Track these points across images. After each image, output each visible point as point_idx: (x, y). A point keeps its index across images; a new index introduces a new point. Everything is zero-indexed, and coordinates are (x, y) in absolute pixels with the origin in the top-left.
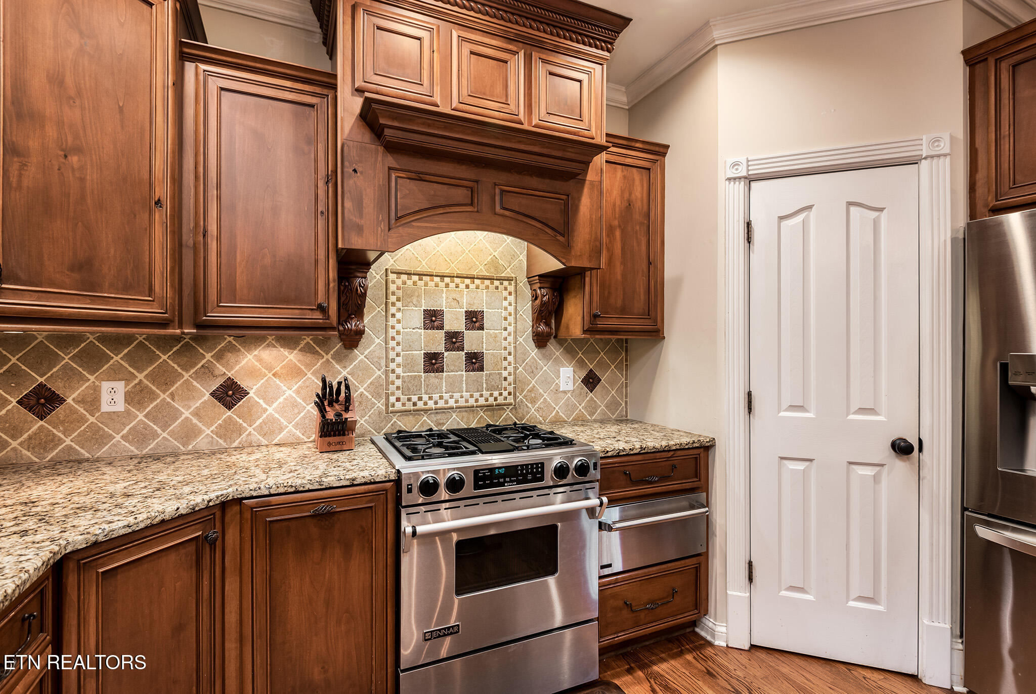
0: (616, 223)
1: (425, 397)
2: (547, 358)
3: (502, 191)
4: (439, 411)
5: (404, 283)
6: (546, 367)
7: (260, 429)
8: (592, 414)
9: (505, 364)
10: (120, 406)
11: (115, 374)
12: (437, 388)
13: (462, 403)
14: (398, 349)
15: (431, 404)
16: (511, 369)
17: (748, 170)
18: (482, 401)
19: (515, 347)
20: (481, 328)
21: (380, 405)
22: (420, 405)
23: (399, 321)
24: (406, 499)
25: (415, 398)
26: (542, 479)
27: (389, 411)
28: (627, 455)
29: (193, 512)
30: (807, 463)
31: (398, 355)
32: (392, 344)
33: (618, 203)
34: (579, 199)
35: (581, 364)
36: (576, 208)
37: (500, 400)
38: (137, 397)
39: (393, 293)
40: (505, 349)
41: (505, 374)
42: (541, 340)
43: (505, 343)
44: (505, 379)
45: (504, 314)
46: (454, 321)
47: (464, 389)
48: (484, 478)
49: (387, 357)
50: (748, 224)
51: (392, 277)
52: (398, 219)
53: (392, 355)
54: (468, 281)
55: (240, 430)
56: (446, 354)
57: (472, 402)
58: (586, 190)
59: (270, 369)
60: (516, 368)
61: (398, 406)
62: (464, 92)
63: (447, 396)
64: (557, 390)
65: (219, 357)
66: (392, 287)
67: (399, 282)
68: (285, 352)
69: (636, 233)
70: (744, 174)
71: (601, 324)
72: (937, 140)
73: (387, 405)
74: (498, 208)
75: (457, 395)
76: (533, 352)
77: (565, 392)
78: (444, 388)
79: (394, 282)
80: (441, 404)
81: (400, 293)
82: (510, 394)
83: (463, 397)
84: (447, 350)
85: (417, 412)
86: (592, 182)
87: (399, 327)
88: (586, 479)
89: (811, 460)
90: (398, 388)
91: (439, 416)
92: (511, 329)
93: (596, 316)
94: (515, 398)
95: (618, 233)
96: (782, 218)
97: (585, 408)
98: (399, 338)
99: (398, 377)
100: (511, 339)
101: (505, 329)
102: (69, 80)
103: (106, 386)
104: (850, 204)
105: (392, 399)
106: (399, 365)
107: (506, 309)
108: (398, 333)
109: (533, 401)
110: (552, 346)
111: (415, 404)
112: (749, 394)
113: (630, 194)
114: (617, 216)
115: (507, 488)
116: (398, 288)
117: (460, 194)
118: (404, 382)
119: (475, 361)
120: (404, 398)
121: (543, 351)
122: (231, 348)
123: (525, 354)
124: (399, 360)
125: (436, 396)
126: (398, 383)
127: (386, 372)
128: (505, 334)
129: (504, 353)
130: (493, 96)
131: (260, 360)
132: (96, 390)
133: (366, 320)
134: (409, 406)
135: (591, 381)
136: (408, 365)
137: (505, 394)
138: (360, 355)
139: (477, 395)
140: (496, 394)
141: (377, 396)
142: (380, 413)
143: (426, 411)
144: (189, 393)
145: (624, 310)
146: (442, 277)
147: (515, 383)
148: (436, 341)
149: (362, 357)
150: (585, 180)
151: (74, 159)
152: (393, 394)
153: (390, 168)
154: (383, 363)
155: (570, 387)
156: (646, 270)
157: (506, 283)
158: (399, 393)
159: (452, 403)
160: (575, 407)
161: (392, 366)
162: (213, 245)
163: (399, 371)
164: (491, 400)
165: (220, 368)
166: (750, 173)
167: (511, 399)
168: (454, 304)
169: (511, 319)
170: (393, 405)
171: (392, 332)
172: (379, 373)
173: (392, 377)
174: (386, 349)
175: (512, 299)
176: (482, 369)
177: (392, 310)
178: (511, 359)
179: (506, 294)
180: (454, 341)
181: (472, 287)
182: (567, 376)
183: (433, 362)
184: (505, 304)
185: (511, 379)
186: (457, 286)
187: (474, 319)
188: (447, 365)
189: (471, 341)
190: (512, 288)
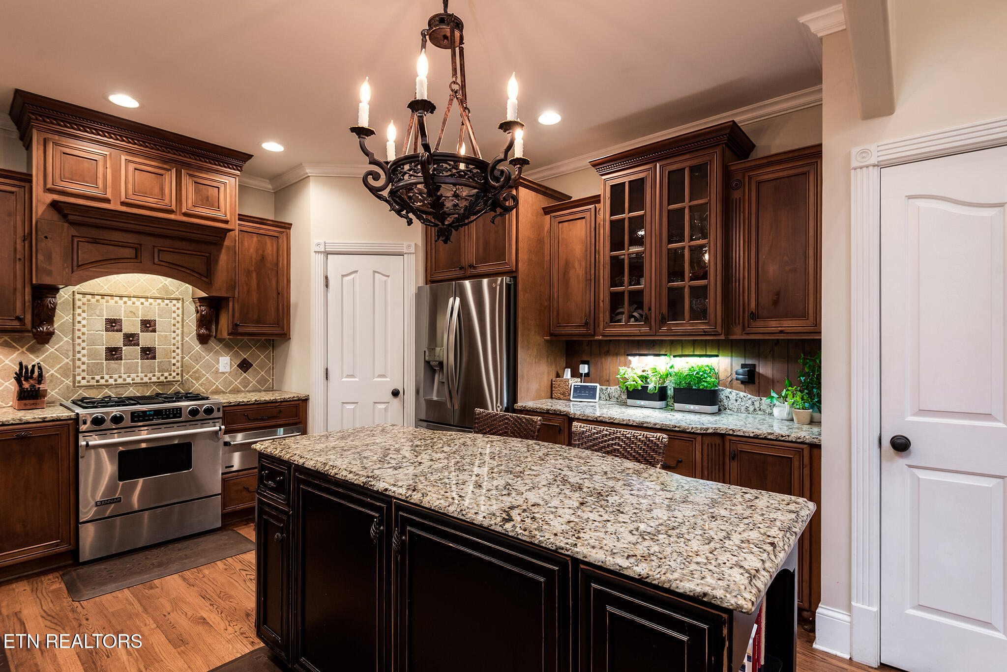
0: (253, 268)
1: (107, 377)
2: (209, 350)
3: (159, 250)
4: (117, 386)
5: (89, 301)
6: (208, 357)
8: (245, 387)
9: (174, 354)
12: (117, 371)
13: (138, 380)
14: (84, 345)
15: (111, 381)
16: (179, 358)
17: (325, 248)
18: (154, 379)
19: (182, 344)
20: (154, 331)
21: (68, 382)
22: (102, 382)
23: (84, 326)
24: (82, 428)
25: (98, 377)
27: (75, 386)
28: (245, 405)
30: (355, 405)
31: (83, 349)
32: (78, 341)
33: (254, 256)
34: (218, 256)
35: (237, 354)
36: (217, 261)
37: (170, 378)
39: (79, 307)
40: (174, 345)
41: (174, 361)
42: (203, 339)
43: (173, 341)
44: (174, 365)
45: (173, 322)
46: (131, 326)
47: (140, 371)
48: (139, 416)
49: (74, 350)
50: (326, 278)
51: (77, 296)
52: (79, 266)
53: (78, 348)
54: (143, 300)
56: (124, 348)
57: (146, 380)
58: (223, 251)
60: (183, 358)
61: (84, 382)
62: (130, 192)
63: (124, 376)
64: (217, 372)
66: (78, 303)
67: (85, 300)
69: (268, 275)
70: (323, 250)
71: (240, 330)
72: (409, 246)
73: (74, 382)
74: (156, 260)
75: (133, 376)
76: (197, 347)
77: (223, 373)
78: (122, 371)
79: (79, 300)
80: (120, 381)
81: (85, 307)
82: (178, 374)
83: (139, 376)
84: (125, 345)
85: (100, 387)
86: (228, 248)
87: (84, 330)
88: (211, 416)
89: (357, 403)
90: (83, 371)
91: (118, 390)
92: (179, 332)
93: (237, 325)
94: (182, 377)
95: (254, 275)
97: (240, 383)
98: (84, 337)
99: (83, 363)
100: (179, 338)
101: (174, 332)
104: (375, 272)
105: (78, 378)
106: (84, 356)
107: (174, 318)
108: (83, 334)
109: (197, 379)
110: (212, 343)
111: (98, 381)
112: (327, 369)
113: (263, 251)
114: (253, 264)
115: (155, 422)
116: (84, 304)
117: (128, 252)
118: (88, 366)
119: (148, 353)
120: (88, 377)
121: (206, 346)
123: (191, 348)
124: (84, 352)
125: (116, 376)
126: (84, 367)
127: (73, 360)
128: (174, 335)
129: (173, 347)
130: (152, 195)
133: (56, 326)
134: (93, 383)
135: (245, 366)
136: (92, 355)
137: (174, 374)
138: (50, 349)
139: (150, 375)
140: (166, 374)
141: (66, 376)
142: (68, 387)
143: (107, 386)
145: (259, 321)
146: (121, 297)
147: (182, 367)
148: (117, 339)
149: (52, 350)
150: (221, 245)
152: (79, 375)
153: (73, 236)
154: (71, 354)
155: (228, 369)
156: (275, 297)
157: (174, 302)
158: (84, 374)
159: (129, 380)
160: (231, 383)
161: (78, 356)
163: (84, 359)
164: (162, 379)
166: (326, 250)
167: (179, 378)
168: (130, 314)
169: (179, 325)
170: (79, 382)
171: (78, 334)
172: (66, 360)
173: (78, 363)
174: (74, 345)
175: (180, 312)
176: (154, 358)
177: (79, 318)
178: (179, 351)
179: (174, 309)
180: (131, 339)
181: (146, 304)
182: (225, 363)
183: (113, 353)
184: (174, 315)
185: (179, 364)
186: (134, 303)
187: (148, 325)
188: (125, 355)
189: (145, 339)
190: (179, 305)
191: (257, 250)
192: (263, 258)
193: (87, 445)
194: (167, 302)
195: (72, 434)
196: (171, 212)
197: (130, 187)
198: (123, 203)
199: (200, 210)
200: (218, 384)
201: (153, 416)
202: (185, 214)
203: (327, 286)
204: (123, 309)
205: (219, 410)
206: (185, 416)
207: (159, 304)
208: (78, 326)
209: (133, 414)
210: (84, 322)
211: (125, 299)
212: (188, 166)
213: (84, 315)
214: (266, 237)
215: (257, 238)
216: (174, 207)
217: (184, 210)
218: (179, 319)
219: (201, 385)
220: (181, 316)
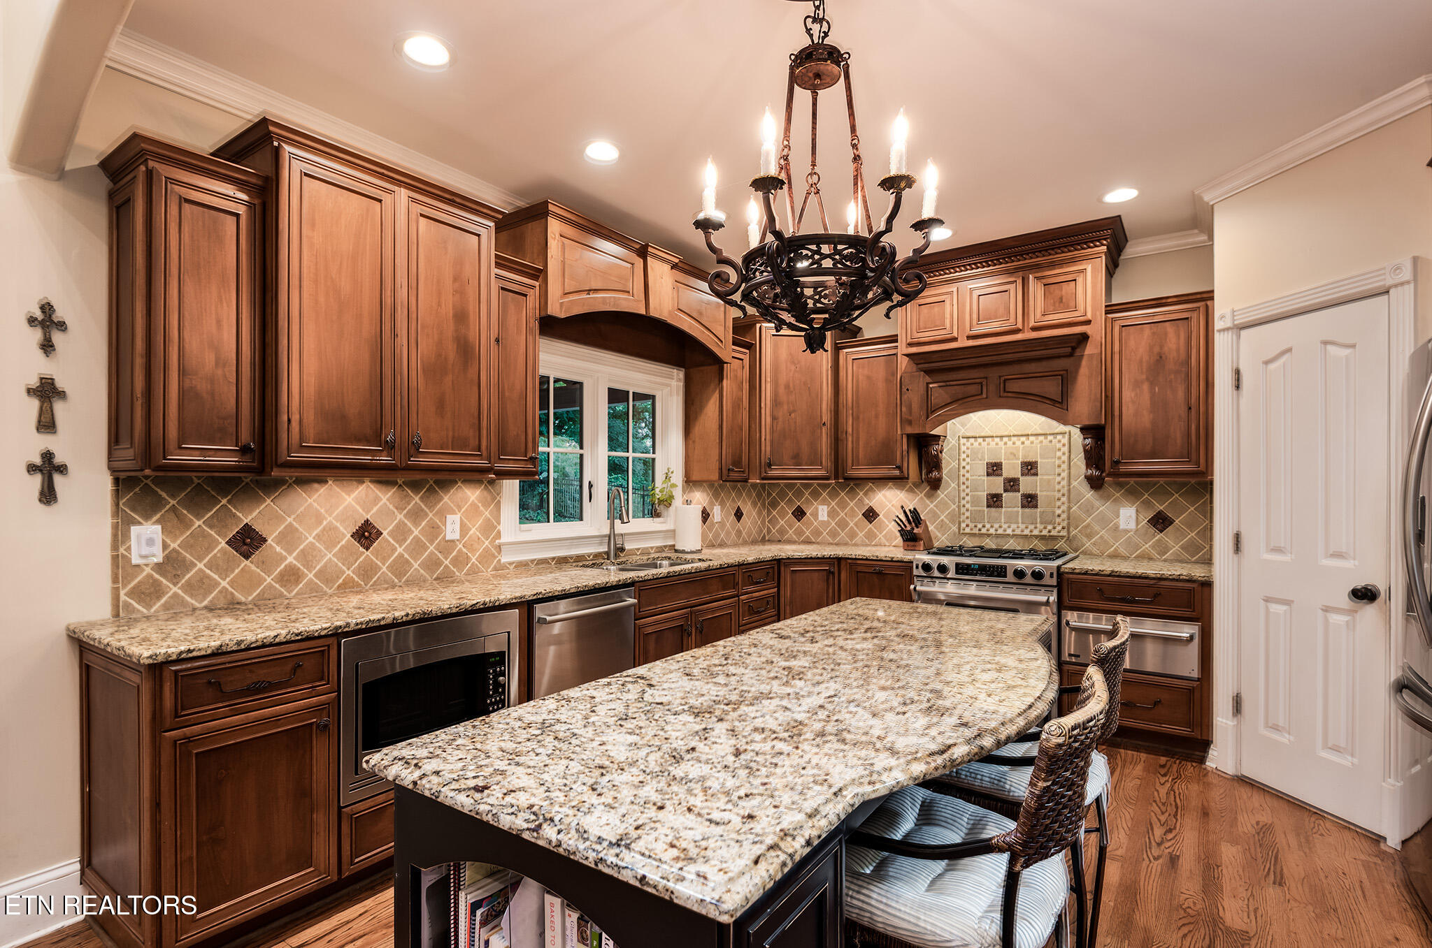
1: (988, 525)
2: (1107, 498)
4: (998, 536)
5: (972, 444)
6: (1103, 508)
7: (885, 536)
8: (1161, 555)
9: (1058, 503)
10: (826, 518)
11: (824, 502)
12: (998, 520)
13: (1018, 532)
14: (968, 491)
15: (992, 531)
16: (1064, 508)
17: (1234, 320)
18: (1036, 532)
19: (1069, 491)
20: (1036, 474)
21: (955, 528)
22: (984, 531)
23: (968, 472)
24: (915, 572)
31: (967, 495)
32: (963, 487)
33: (1146, 358)
34: (1077, 371)
35: (1147, 504)
37: (1054, 533)
38: (832, 514)
39: (964, 452)
40: (1059, 491)
41: (1058, 511)
42: (1095, 483)
43: (1057, 487)
44: (1059, 515)
45: (1057, 462)
46: (1012, 469)
47: (1020, 521)
49: (959, 496)
53: (963, 495)
54: (1023, 439)
55: (875, 536)
56: (1005, 494)
57: (1027, 532)
58: (1084, 362)
59: (890, 502)
60: (1069, 508)
61: (968, 530)
62: (975, 322)
63: (1005, 526)
64: (1116, 528)
65: (866, 494)
66: (963, 448)
67: (968, 444)
68: (898, 492)
69: (1171, 381)
70: (1229, 324)
71: (1123, 468)
73: (959, 530)
75: (1014, 526)
76: (1089, 494)
77: (1127, 531)
78: (1003, 520)
79: (964, 444)
80: (1000, 531)
81: (969, 452)
82: (1063, 528)
83: (1019, 528)
84: (1005, 491)
85: (983, 536)
86: (1091, 356)
87: (968, 475)
89: (1292, 603)
90: (967, 518)
91: (999, 540)
92: (1065, 475)
94: (1069, 532)
95: (1145, 387)
96: (1267, 363)
97: (1152, 546)
98: (968, 483)
99: (967, 510)
100: (1064, 483)
101: (1059, 475)
102: (791, 385)
103: (820, 507)
104: (1325, 342)
105: (963, 525)
106: (968, 502)
107: (1059, 458)
108: (967, 479)
109: (1089, 536)
110: (1108, 488)
111: (980, 529)
112: (1237, 534)
114: (1144, 370)
116: (968, 448)
118: (971, 514)
119: (1030, 501)
120: (972, 525)
121: (1101, 492)
122: (871, 489)
123: (1081, 496)
124: (968, 498)
125: (996, 526)
126: (968, 514)
127: (959, 507)
128: (1058, 479)
129: (1058, 495)
130: (996, 317)
131: (885, 497)
132: (817, 509)
133: (945, 471)
134: (976, 530)
135: (1160, 522)
136: (975, 502)
137: (1059, 527)
138: (941, 494)
139: (1031, 527)
140: (1050, 527)
141: (953, 522)
142: (955, 534)
143: (989, 535)
144: (852, 514)
145: (1154, 454)
146: (1001, 437)
147: (1069, 519)
148: (997, 485)
149: (943, 496)
151: (793, 415)
152: (964, 522)
153: (928, 382)
154: (957, 500)
155: (1132, 526)
157: (1058, 437)
158: (968, 522)
159: (1009, 531)
161: (963, 502)
162: (850, 439)
163: (968, 506)
164: (1045, 533)
165: (867, 501)
166: (1236, 322)
167: (1064, 533)
168: (1012, 457)
169: (1065, 466)
170: (964, 529)
171: (962, 479)
172: (954, 507)
173: (963, 510)
174: (959, 491)
175: (1066, 449)
176: (1036, 507)
177: (963, 464)
178: (1064, 499)
179: (1059, 446)
180: (1012, 485)
181: (1027, 443)
182: (1128, 516)
183: (994, 501)
184: (1059, 454)
185: (1064, 516)
186: (1014, 443)
187: (1030, 468)
188: (1006, 504)
189: (1026, 485)
190: (1065, 440)
191: (1151, 348)
192: (1161, 357)
194: (1050, 438)
196: (1017, 331)
197: (975, 316)
198: (969, 338)
199: (1051, 317)
200: (1118, 546)
201: (977, 570)
202: (1034, 329)
203: (1238, 387)
204: (1003, 451)
205: (1052, 575)
208: (962, 472)
210: (968, 467)
211: (1005, 439)
212: (1036, 267)
213: (968, 460)
214: (1167, 324)
215: (1151, 329)
216: (1020, 326)
217: (1032, 324)
218: (1065, 458)
219: (1094, 544)
220: (1067, 454)
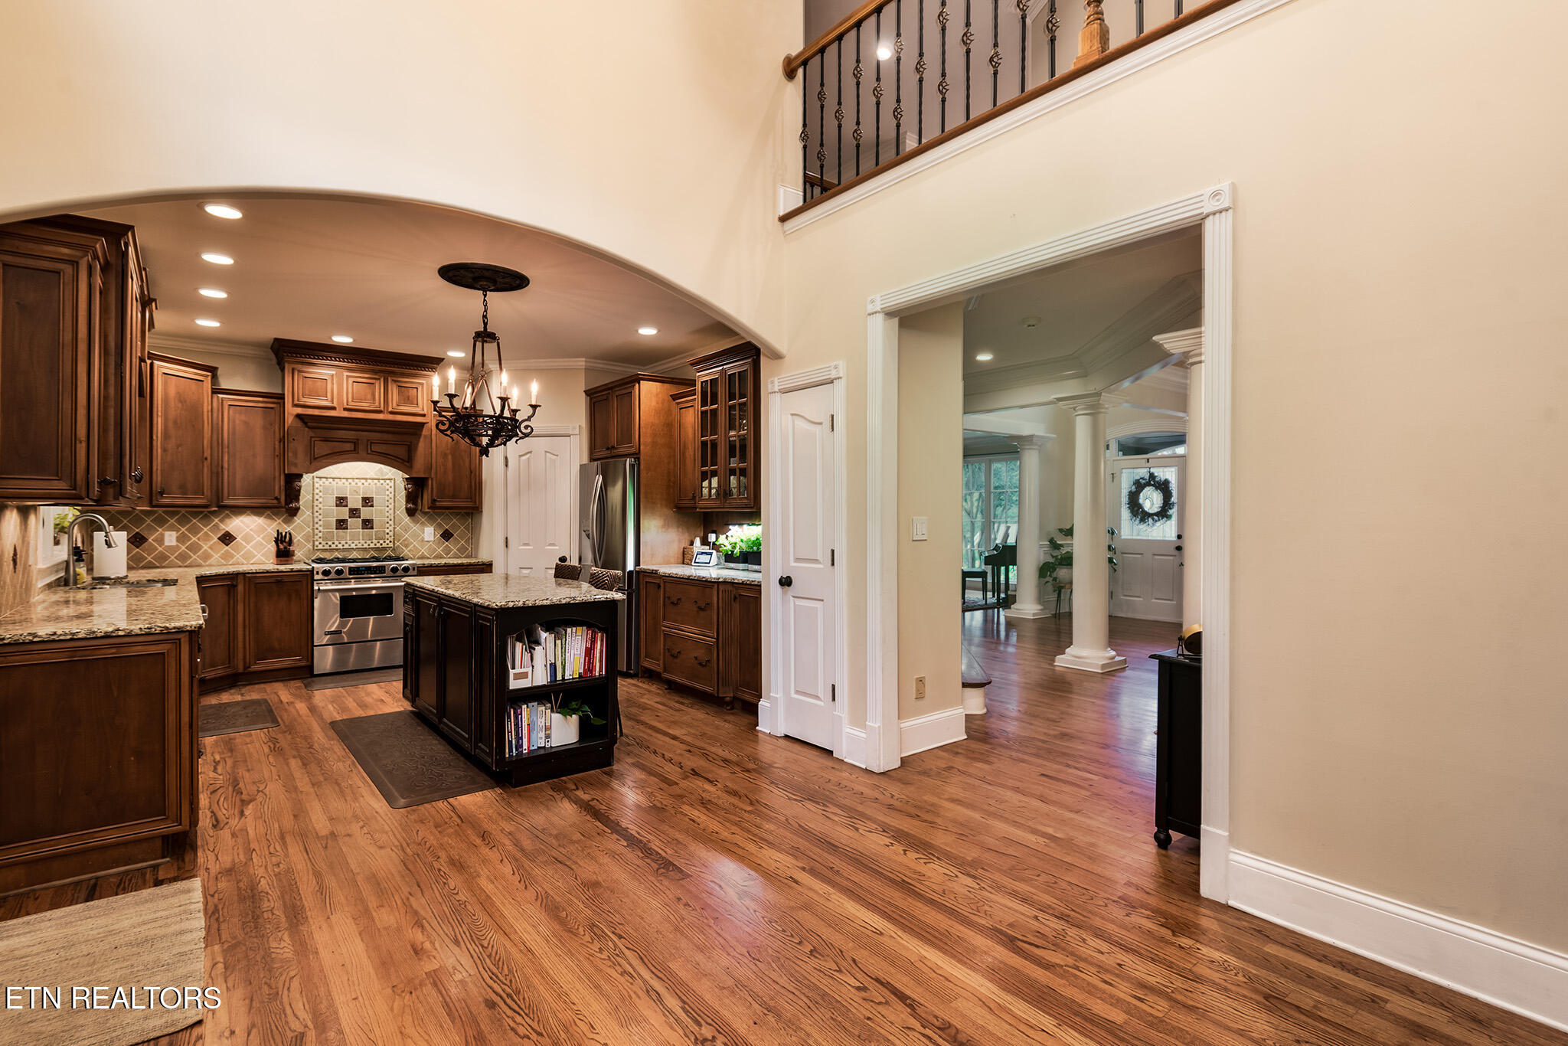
0: (448, 452)
1: (337, 543)
2: (416, 522)
3: (371, 443)
4: (344, 550)
5: (324, 483)
6: (415, 528)
7: (242, 556)
8: (446, 555)
9: (388, 525)
10: (174, 543)
11: (172, 528)
12: (345, 538)
13: (360, 546)
14: (320, 517)
15: (340, 546)
16: (391, 528)
18: (372, 545)
19: (394, 517)
20: (372, 506)
21: (310, 545)
22: (333, 546)
23: (320, 503)
24: (316, 577)
25: (330, 543)
26: (385, 573)
27: (315, 550)
28: (437, 566)
29: (228, 574)
30: (530, 570)
31: (320, 520)
32: (317, 514)
34: (418, 444)
35: (439, 525)
36: (416, 448)
37: (384, 545)
38: (182, 539)
39: (317, 489)
40: (388, 517)
41: (387, 531)
42: (411, 512)
43: (387, 514)
44: (388, 534)
45: (387, 498)
46: (355, 502)
47: (361, 539)
48: (354, 571)
49: (313, 521)
50: (506, 458)
51: (316, 480)
52: (315, 459)
53: (316, 520)
54: (363, 482)
55: (232, 556)
56: (349, 520)
57: (366, 546)
58: (422, 439)
59: (248, 527)
60: (395, 528)
61: (320, 547)
62: (350, 400)
63: (350, 542)
64: (423, 540)
65: (222, 521)
66: (317, 485)
67: (321, 483)
68: (256, 518)
69: (462, 457)
71: (438, 504)
72: (574, 428)
73: (313, 545)
74: (369, 451)
75: (356, 542)
76: (407, 519)
77: (428, 541)
78: (348, 538)
79: (317, 483)
80: (346, 546)
81: (321, 488)
82: (391, 542)
83: (361, 543)
84: (350, 518)
85: (332, 550)
86: (425, 436)
87: (320, 506)
88: (407, 574)
89: (531, 568)
90: (320, 537)
91: (345, 553)
92: (391, 506)
93: (435, 500)
94: (394, 544)
95: (450, 457)
96: (520, 456)
97: (442, 551)
98: (320, 512)
99: (320, 532)
100: (392, 512)
101: (388, 507)
102: (179, 421)
103: (167, 534)
104: (546, 452)
105: (317, 543)
106: (320, 526)
107: (388, 495)
108: (320, 509)
109: (405, 545)
110: (418, 515)
111: (330, 546)
112: (507, 538)
114: (449, 448)
115: (366, 576)
116: (321, 486)
117: (349, 446)
118: (324, 534)
119: (368, 524)
120: (324, 543)
121: (413, 518)
122: (228, 516)
123: (401, 520)
124: (321, 523)
125: (343, 542)
126: (320, 535)
127: (313, 529)
128: (387, 509)
129: (387, 520)
130: (365, 400)
131: (242, 522)
132: (162, 535)
133: (301, 503)
134: (327, 547)
135: (447, 536)
136: (326, 525)
137: (388, 542)
138: (298, 520)
139: (369, 542)
140: (381, 542)
141: (308, 541)
142: (309, 549)
143: (337, 550)
144: (207, 537)
145: (454, 497)
146: (347, 479)
147: (394, 536)
148: (344, 513)
149: (299, 521)
150: (421, 435)
152: (317, 540)
153: (311, 437)
154: (311, 524)
155: (432, 538)
156: (468, 476)
157: (388, 481)
158: (321, 541)
159: (353, 546)
160: (435, 550)
161: (317, 526)
162: (226, 473)
163: (321, 529)
164: (378, 545)
165: (222, 526)
167: (391, 545)
168: (355, 493)
169: (392, 501)
170: (317, 546)
171: (316, 509)
172: (309, 529)
173: (316, 531)
174: (313, 517)
175: (392, 490)
176: (372, 528)
177: (317, 497)
178: (391, 522)
179: (388, 487)
180: (354, 513)
181: (366, 484)
182: (429, 533)
183: (341, 524)
184: (388, 493)
185: (391, 534)
186: (356, 484)
187: (367, 501)
188: (350, 526)
189: (366, 513)
190: (392, 484)
193: (319, 589)
194: (382, 481)
195: (309, 581)
196: (380, 412)
197: (350, 396)
198: (345, 409)
199: (402, 408)
200: (424, 551)
202: (392, 413)
203: (507, 466)
204: (348, 489)
205: (414, 569)
206: (388, 572)
207: (376, 484)
208: (316, 503)
209: (350, 568)
210: (320, 500)
211: (350, 481)
212: (393, 373)
213: (321, 494)
216: (382, 408)
217: (390, 409)
218: (392, 496)
219: (409, 551)
220: (393, 493)
